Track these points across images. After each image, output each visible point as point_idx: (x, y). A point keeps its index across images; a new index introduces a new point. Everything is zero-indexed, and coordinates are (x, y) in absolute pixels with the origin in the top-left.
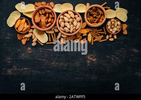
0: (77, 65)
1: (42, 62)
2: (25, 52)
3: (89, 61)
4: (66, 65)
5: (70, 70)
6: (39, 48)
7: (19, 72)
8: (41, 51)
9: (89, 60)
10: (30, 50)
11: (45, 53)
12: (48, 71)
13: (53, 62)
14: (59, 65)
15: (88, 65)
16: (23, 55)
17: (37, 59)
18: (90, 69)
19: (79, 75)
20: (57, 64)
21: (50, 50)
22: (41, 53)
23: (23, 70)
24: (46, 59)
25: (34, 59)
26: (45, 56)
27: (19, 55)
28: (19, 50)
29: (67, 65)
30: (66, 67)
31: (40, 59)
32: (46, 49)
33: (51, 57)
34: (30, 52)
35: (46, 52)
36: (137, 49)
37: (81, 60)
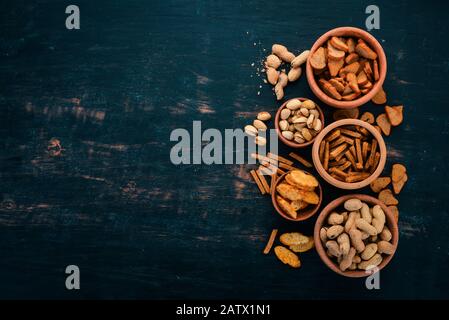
0: (203, 198)
1: (94, 187)
2: (42, 154)
3: (242, 185)
4: (169, 194)
5: (180, 211)
6: (85, 142)
7: (22, 217)
8: (91, 151)
9: (241, 180)
10: (57, 148)
11: (105, 156)
12: (112, 216)
13: (126, 187)
14: (148, 197)
15: (239, 196)
16: (34, 161)
17: (76, 175)
18: (244, 210)
19: (208, 228)
20: (139, 192)
21: (121, 147)
22: (90, 158)
23: (34, 211)
24: (106, 176)
25: (70, 175)
26: (103, 166)
27: (24, 162)
28: (23, 147)
29: (172, 197)
30: (168, 202)
31: (88, 177)
32: (106, 146)
33: (121, 170)
34: (57, 154)
35: (108, 154)
36: (396, 149)
37: (217, 180)
